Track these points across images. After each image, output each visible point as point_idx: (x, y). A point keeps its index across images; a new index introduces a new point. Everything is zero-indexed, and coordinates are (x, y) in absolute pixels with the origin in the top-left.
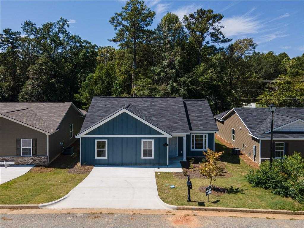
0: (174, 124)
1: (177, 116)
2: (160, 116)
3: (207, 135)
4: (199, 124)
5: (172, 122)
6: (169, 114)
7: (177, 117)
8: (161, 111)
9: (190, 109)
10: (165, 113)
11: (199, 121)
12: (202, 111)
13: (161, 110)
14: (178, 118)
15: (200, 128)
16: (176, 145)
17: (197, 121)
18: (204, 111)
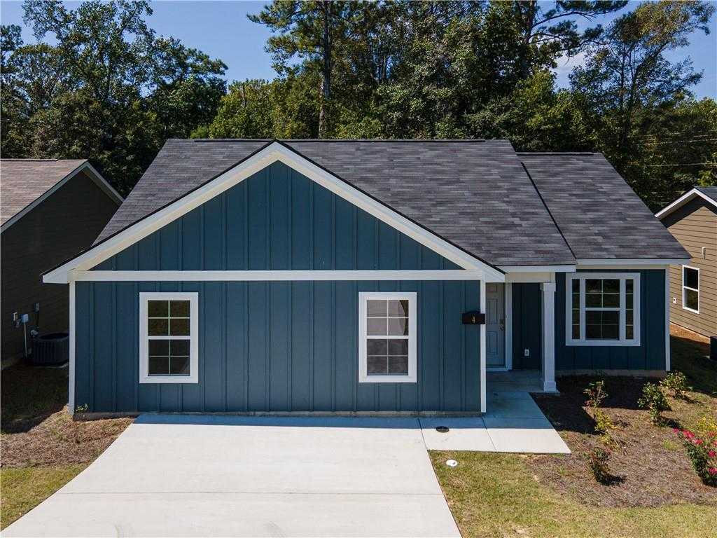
0: (498, 228)
1: (504, 202)
2: (430, 200)
3: (636, 278)
4: (596, 234)
5: (486, 223)
6: (467, 194)
7: (504, 206)
8: (433, 184)
9: (544, 183)
10: (452, 191)
11: (594, 222)
12: (594, 190)
13: (431, 180)
14: (511, 209)
15: (606, 250)
16: (503, 322)
17: (584, 222)
18: (602, 188)
